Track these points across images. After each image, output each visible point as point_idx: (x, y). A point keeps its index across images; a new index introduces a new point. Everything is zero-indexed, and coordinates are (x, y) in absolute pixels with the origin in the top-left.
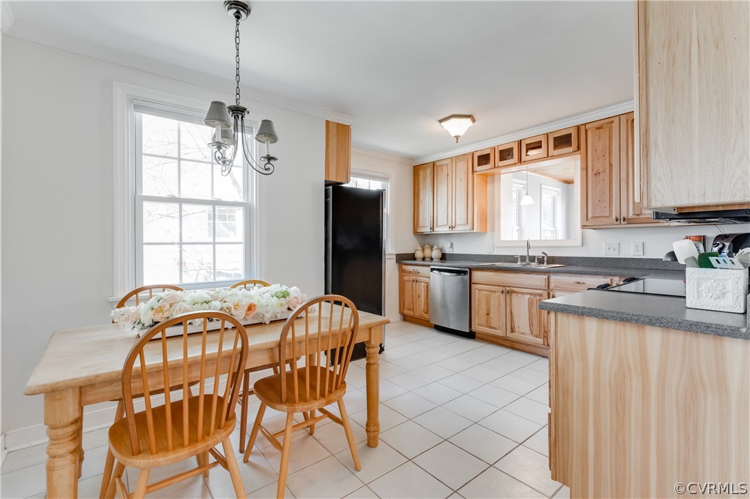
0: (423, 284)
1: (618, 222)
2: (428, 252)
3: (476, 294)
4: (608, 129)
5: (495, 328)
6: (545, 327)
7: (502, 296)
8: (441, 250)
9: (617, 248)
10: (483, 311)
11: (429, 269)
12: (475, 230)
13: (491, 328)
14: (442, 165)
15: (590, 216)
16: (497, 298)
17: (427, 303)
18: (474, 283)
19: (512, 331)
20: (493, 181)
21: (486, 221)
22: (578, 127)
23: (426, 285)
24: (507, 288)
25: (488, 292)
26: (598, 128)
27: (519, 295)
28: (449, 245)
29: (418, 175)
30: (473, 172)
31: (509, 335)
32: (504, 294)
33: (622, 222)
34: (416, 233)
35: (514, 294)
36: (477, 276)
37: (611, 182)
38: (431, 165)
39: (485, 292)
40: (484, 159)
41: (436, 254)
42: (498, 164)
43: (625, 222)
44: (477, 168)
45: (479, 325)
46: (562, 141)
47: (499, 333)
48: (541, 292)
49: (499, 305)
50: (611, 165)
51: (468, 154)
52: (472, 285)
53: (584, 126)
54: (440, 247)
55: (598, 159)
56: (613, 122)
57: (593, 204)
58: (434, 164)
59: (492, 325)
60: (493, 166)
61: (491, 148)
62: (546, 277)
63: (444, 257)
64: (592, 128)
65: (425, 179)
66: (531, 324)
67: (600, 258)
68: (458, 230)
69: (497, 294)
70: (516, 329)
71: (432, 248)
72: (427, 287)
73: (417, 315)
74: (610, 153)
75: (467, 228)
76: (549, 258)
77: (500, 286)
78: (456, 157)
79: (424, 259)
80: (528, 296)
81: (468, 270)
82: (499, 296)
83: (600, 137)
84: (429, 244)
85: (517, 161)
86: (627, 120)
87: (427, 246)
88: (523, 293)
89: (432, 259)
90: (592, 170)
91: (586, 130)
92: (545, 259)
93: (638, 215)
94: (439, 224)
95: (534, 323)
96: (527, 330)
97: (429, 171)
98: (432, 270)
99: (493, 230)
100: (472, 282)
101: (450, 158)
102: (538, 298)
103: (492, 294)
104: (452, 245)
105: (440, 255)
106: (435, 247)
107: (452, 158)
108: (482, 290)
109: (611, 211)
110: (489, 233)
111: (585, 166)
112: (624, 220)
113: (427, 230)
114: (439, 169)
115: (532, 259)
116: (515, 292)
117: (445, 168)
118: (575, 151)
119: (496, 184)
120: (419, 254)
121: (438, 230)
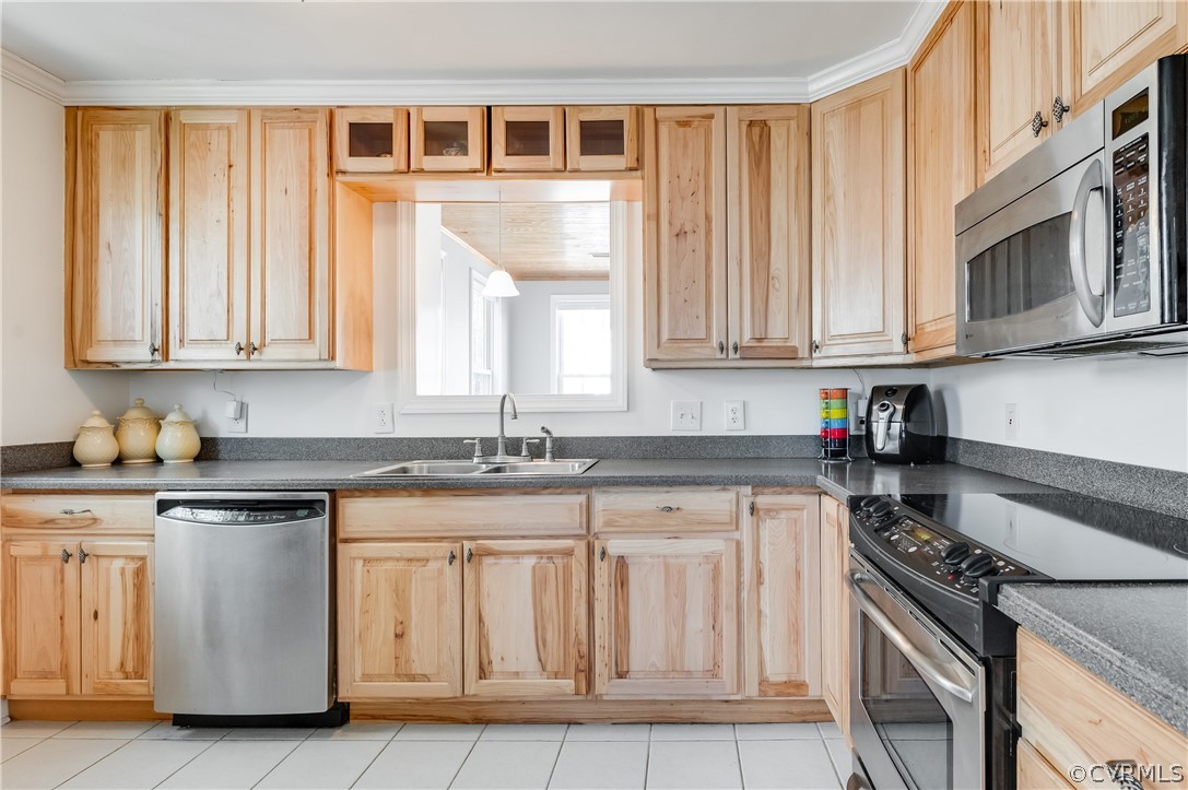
0: (118, 564)
1: (724, 356)
2: (137, 438)
3: (354, 576)
4: (703, 129)
5: (426, 678)
6: (578, 643)
7: (451, 573)
8: (197, 427)
9: (697, 415)
10: (383, 628)
11: (150, 503)
12: (338, 363)
13: (412, 678)
14: (206, 127)
15: (665, 336)
16: (434, 583)
17: (138, 637)
18: (346, 541)
19: (483, 673)
20: (392, 220)
21: (370, 336)
22: (639, 110)
23: (132, 566)
24: (467, 545)
25: (401, 565)
26: (684, 124)
27: (506, 561)
28: (231, 409)
29: (91, 146)
30: (333, 171)
31: (475, 687)
32: (457, 563)
33: (731, 354)
34: (78, 362)
35: (488, 561)
36: (359, 514)
37: (708, 258)
38: (157, 119)
39: (389, 565)
40: (371, 138)
41: (175, 441)
42: (420, 162)
43: (738, 356)
44: (346, 162)
45: (367, 677)
46: (601, 137)
47: (441, 688)
48: (569, 543)
49: (441, 600)
50: (708, 219)
51: (313, 110)
52: (341, 547)
53: (651, 109)
54: (196, 414)
55: (683, 199)
56: (711, 117)
57: (672, 307)
58: (167, 117)
59: (416, 669)
60: (403, 167)
61: (396, 109)
62: (582, 498)
63: (209, 451)
64: (669, 119)
65: (124, 163)
66: (541, 642)
67: (666, 439)
68: (273, 356)
69: (432, 565)
70: (496, 667)
71: (157, 422)
72: (140, 573)
73: (85, 690)
74: (707, 188)
75: (313, 353)
76: (555, 441)
77: (441, 539)
78: (265, 109)
79: (119, 462)
80: (531, 561)
81: (325, 496)
82: (440, 572)
83: (685, 146)
84: (142, 406)
85: (478, 165)
86: (740, 121)
87: (133, 414)
88: (516, 554)
89: (158, 460)
90: (670, 223)
91: (656, 122)
92: (548, 444)
93: (760, 340)
94: (192, 334)
95: (549, 637)
96: (529, 661)
97: (144, 141)
98: (163, 506)
99: (392, 364)
100: (341, 535)
101: (240, 108)
102: (559, 561)
103: (413, 567)
104: (242, 411)
105: (194, 446)
106: (172, 417)
107: (248, 111)
108: (378, 560)
109: (708, 328)
110: (379, 374)
111: (653, 211)
112: (736, 349)
113: (140, 355)
114: (192, 137)
115: (513, 447)
116: (491, 553)
117: (218, 141)
118: (631, 169)
119: (403, 228)
120: (96, 445)
121: (182, 356)
